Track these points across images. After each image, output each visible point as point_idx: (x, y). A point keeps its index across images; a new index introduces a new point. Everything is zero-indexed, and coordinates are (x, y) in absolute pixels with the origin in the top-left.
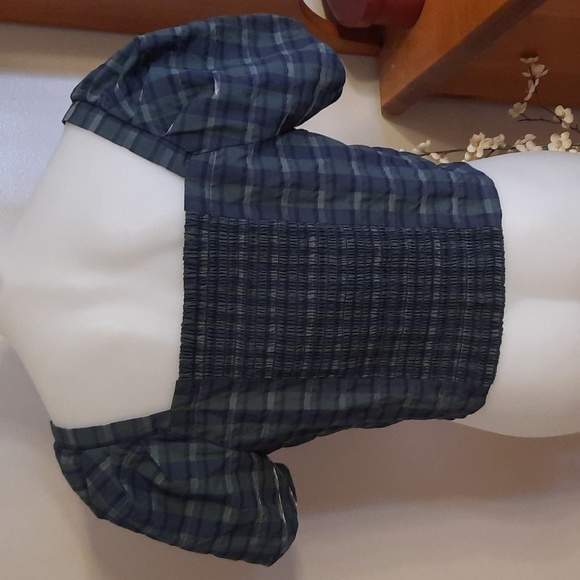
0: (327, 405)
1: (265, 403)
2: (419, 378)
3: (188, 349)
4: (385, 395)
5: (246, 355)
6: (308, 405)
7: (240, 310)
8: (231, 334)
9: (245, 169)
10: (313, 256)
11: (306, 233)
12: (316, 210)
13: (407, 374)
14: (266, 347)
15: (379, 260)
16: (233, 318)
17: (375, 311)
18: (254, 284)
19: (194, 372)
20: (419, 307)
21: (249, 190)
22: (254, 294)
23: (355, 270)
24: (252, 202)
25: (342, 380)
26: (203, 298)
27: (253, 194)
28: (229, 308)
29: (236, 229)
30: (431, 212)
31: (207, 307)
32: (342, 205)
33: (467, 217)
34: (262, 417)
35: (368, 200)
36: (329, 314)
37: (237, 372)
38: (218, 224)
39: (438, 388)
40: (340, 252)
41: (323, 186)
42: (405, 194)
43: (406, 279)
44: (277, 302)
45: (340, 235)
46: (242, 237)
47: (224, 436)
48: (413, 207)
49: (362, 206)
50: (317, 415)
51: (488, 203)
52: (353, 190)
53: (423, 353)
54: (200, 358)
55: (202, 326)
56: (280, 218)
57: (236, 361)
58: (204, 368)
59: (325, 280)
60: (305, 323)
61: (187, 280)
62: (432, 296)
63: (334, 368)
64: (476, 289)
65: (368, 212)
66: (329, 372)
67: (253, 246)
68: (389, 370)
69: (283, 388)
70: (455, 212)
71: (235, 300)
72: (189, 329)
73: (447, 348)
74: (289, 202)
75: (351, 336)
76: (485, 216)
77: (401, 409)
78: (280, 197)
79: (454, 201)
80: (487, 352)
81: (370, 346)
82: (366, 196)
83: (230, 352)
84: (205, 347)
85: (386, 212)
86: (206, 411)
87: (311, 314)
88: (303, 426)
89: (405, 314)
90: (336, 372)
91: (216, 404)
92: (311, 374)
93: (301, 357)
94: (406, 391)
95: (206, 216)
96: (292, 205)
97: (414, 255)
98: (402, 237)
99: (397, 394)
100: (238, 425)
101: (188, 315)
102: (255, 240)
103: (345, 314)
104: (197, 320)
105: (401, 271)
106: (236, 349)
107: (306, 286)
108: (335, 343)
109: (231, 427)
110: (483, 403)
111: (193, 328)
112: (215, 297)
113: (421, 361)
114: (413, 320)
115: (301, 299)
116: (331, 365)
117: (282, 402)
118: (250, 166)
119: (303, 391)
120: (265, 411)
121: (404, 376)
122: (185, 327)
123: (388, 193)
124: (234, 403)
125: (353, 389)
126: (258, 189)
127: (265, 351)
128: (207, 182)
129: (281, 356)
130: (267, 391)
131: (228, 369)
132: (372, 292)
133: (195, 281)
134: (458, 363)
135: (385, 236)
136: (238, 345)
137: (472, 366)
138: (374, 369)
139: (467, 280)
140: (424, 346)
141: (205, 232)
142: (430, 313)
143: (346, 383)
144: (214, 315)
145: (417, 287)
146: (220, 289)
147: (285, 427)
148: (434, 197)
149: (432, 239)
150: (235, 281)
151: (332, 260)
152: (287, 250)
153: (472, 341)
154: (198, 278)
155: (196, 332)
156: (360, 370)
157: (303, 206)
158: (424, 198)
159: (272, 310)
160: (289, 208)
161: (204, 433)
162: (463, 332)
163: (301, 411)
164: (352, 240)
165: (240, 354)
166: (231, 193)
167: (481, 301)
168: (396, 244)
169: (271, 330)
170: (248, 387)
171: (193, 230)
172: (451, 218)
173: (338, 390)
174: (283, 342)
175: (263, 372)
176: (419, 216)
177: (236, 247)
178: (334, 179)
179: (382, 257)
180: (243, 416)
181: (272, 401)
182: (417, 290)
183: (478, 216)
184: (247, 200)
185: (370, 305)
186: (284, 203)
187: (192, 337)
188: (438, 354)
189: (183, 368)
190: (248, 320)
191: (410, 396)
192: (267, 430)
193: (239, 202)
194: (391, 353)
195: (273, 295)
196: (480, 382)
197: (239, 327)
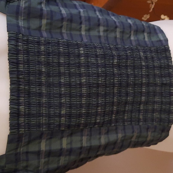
0: (95, 142)
1: (61, 144)
2: (138, 124)
3: (14, 114)
4: (124, 135)
5: (49, 116)
6: (85, 144)
7: (44, 90)
8: (40, 105)
9: (42, 10)
10: (83, 58)
11: (78, 46)
12: (81, 35)
13: (133, 123)
14: (60, 111)
15: (116, 61)
16: (40, 95)
17: (116, 89)
18: (51, 75)
19: (18, 128)
20: (136, 86)
21: (44, 22)
22: (51, 80)
23: (105, 66)
24: (46, 29)
25: (102, 128)
26: (21, 83)
27: (47, 24)
28: (38, 89)
29: (39, 43)
30: (136, 39)
31: (25, 89)
32: (94, 33)
33: (152, 42)
34: (60, 153)
35: (107, 31)
36: (94, 90)
37: (44, 127)
38: (28, 39)
39: (148, 129)
40: (97, 56)
41: (83, 22)
42: (124, 28)
43: (130, 71)
44: (65, 85)
45: (95, 47)
46: (43, 47)
47: (39, 167)
48: (128, 36)
49: (104, 34)
50: (90, 149)
51: (160, 35)
52: (99, 25)
53: (139, 111)
54: (22, 120)
55: (22, 100)
56: (63, 38)
57: (43, 120)
58: (24, 126)
59: (90, 71)
60: (81, 96)
61: (11, 72)
62: (142, 80)
63: (98, 121)
64: (161, 76)
65: (107, 37)
66: (95, 123)
67: (49, 53)
68: (124, 121)
69: (71, 135)
70: (146, 39)
71: (40, 84)
72: (14, 101)
73: (150, 108)
74: (66, 31)
75: (105, 103)
76: (160, 41)
77: (131, 142)
78: (61, 27)
79: (146, 34)
80: (170, 108)
81: (115, 108)
82: (106, 28)
83: (40, 115)
84: (25, 113)
85: (116, 38)
86: (27, 153)
87: (84, 90)
88: (82, 156)
89: (130, 90)
90: (99, 123)
91: (33, 148)
92: (86, 125)
93: (80, 116)
94: (133, 132)
95: (21, 35)
96: (68, 32)
97: (132, 59)
98: (125, 50)
99: (129, 133)
100: (47, 159)
101: (13, 93)
102: (50, 49)
103: (101, 90)
104: (19, 97)
105: (126, 67)
106: (43, 113)
107: (80, 75)
108: (98, 106)
109: (43, 161)
110: (168, 135)
111: (17, 102)
112: (29, 83)
113: (139, 115)
114: (134, 93)
115: (78, 82)
116: (96, 120)
117: (71, 143)
118: (44, 8)
119: (82, 136)
120: (61, 149)
121: (131, 124)
122: (12, 101)
123: (116, 27)
124: (43, 146)
125: (107, 133)
126: (49, 21)
127: (60, 114)
128: (20, 17)
129: (69, 116)
130: (62, 138)
131: (39, 125)
132: (114, 78)
133: (16, 73)
134: (156, 115)
135: (117, 49)
136: (44, 111)
137: (163, 116)
138: (117, 121)
139: (157, 72)
140: (139, 107)
141: (20, 44)
142: (141, 89)
143: (104, 130)
144: (29, 94)
145: (135, 76)
146: (31, 78)
147: (73, 157)
148: (137, 32)
149: (139, 51)
150: (40, 73)
151: (93, 60)
152: (68, 55)
153: (162, 103)
154: (18, 71)
155: (19, 104)
156: (110, 122)
157: (74, 33)
158: (132, 32)
159: (63, 89)
160: (67, 34)
161: (27, 166)
162: (157, 99)
163: (81, 148)
164: (102, 50)
165: (46, 116)
166: (34, 23)
167: (165, 82)
168: (123, 53)
169: (62, 101)
170: (51, 136)
171: (13, 42)
172: (145, 42)
173: (100, 134)
174: (70, 107)
175: (60, 126)
176: (131, 41)
177: (39, 53)
178: (89, 19)
179: (117, 59)
180: (49, 154)
181: (65, 143)
182: (135, 77)
183: (157, 41)
184: (43, 28)
185: (113, 85)
186: (64, 31)
187: (16, 107)
188: (146, 111)
189: (12, 126)
190: (49, 96)
191: (135, 134)
192: (63, 160)
193: (39, 28)
194: (124, 112)
195: (62, 81)
196: (167, 124)
197: (44, 100)
